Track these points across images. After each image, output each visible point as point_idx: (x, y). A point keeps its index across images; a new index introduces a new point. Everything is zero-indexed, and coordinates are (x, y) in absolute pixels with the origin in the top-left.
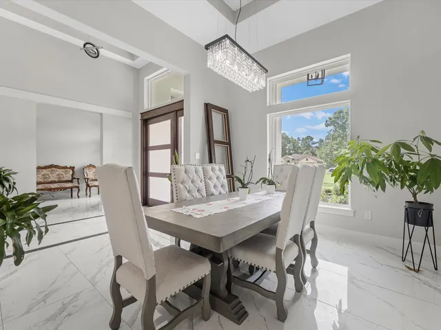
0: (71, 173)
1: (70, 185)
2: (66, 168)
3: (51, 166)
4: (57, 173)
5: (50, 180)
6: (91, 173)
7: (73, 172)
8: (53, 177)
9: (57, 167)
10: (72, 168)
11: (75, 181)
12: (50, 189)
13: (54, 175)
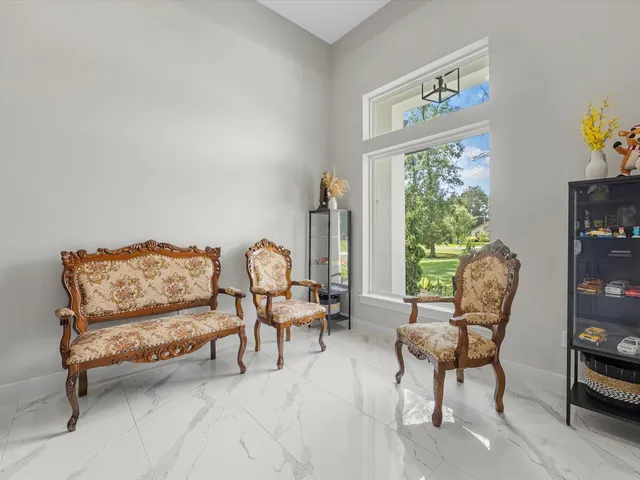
0: (210, 270)
1: (208, 324)
2: (191, 252)
3: (148, 248)
4: (166, 273)
5: (141, 302)
6: (269, 268)
7: (217, 268)
8: (153, 292)
9: (165, 249)
10: (213, 254)
11: (226, 304)
12: (143, 354)
13: (158, 281)
